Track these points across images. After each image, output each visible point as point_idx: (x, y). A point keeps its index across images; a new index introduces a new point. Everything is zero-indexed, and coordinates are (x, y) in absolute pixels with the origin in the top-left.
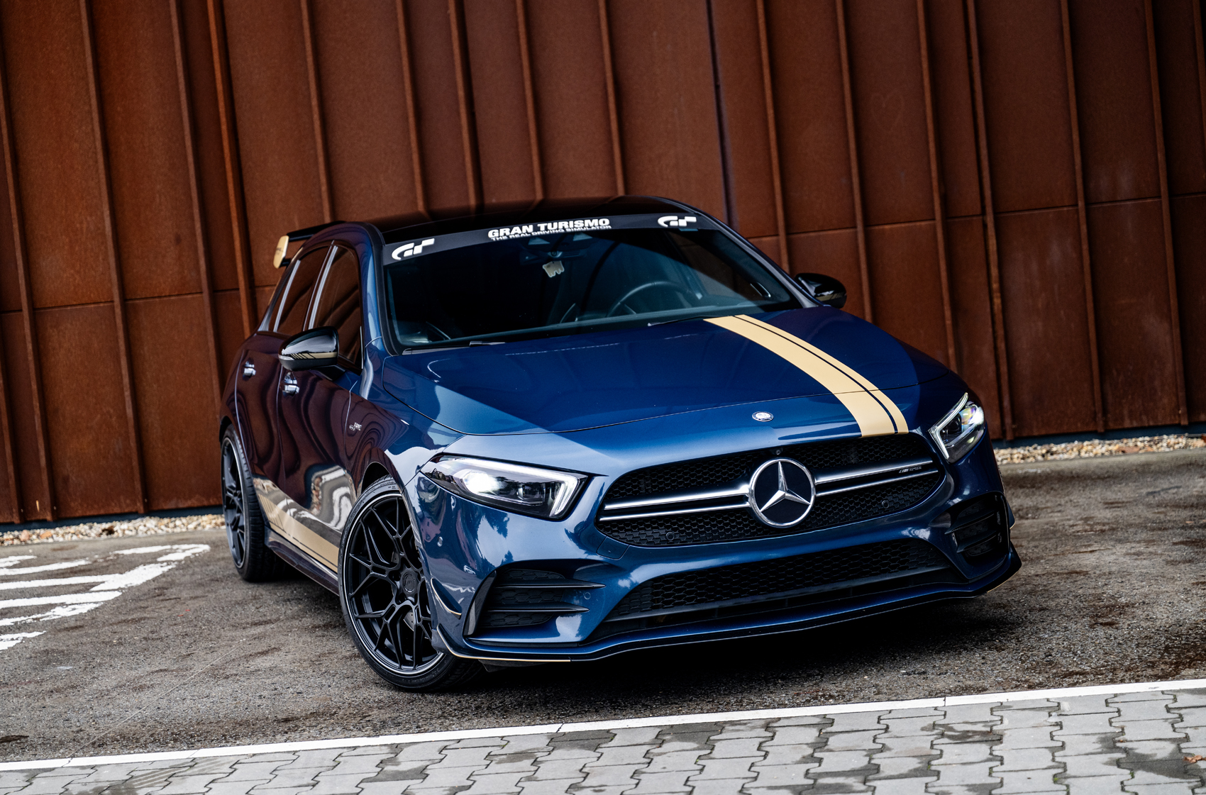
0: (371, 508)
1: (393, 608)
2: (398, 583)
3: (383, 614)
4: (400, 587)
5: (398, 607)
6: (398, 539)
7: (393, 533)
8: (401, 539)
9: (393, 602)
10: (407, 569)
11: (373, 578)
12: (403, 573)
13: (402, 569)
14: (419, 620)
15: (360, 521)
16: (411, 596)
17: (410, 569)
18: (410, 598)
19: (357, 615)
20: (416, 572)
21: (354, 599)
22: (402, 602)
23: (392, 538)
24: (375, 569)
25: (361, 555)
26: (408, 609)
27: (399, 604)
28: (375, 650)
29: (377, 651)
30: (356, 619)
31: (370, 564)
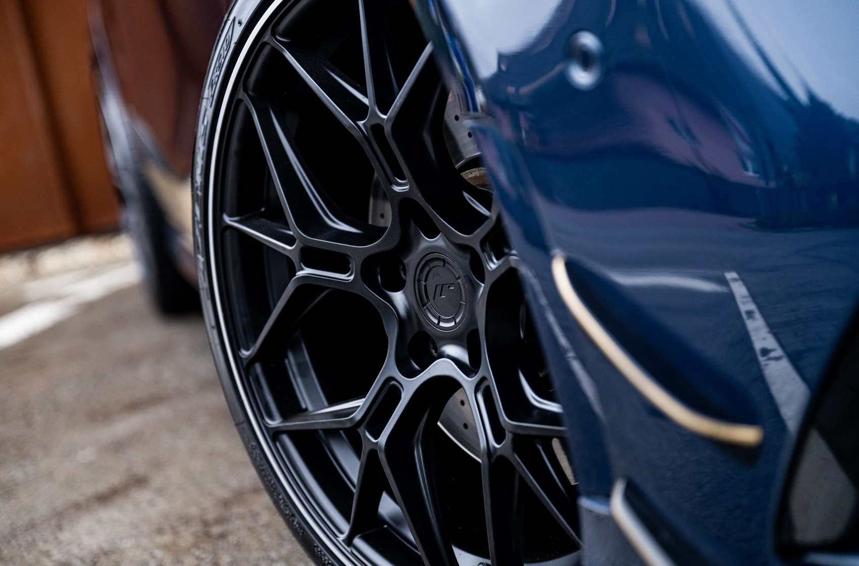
0: (267, 37)
1: (392, 393)
2: (399, 298)
3: (358, 415)
4: (409, 312)
5: (410, 387)
6: (377, 128)
7: (357, 110)
8: (388, 129)
9: (390, 369)
10: (426, 243)
11: (308, 288)
12: (412, 261)
13: (406, 245)
14: (499, 433)
15: (241, 94)
16: (455, 339)
17: (439, 241)
18: (452, 350)
19: (275, 423)
20: (464, 248)
21: (258, 368)
22: (424, 367)
23: (356, 134)
24: (311, 257)
25: (263, 215)
26: (447, 386)
27: (411, 374)
28: (349, 541)
29: (358, 541)
30: (274, 435)
31: (290, 241)
